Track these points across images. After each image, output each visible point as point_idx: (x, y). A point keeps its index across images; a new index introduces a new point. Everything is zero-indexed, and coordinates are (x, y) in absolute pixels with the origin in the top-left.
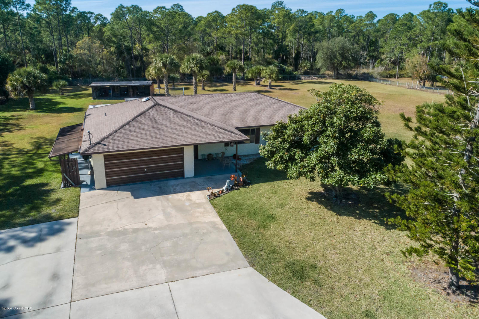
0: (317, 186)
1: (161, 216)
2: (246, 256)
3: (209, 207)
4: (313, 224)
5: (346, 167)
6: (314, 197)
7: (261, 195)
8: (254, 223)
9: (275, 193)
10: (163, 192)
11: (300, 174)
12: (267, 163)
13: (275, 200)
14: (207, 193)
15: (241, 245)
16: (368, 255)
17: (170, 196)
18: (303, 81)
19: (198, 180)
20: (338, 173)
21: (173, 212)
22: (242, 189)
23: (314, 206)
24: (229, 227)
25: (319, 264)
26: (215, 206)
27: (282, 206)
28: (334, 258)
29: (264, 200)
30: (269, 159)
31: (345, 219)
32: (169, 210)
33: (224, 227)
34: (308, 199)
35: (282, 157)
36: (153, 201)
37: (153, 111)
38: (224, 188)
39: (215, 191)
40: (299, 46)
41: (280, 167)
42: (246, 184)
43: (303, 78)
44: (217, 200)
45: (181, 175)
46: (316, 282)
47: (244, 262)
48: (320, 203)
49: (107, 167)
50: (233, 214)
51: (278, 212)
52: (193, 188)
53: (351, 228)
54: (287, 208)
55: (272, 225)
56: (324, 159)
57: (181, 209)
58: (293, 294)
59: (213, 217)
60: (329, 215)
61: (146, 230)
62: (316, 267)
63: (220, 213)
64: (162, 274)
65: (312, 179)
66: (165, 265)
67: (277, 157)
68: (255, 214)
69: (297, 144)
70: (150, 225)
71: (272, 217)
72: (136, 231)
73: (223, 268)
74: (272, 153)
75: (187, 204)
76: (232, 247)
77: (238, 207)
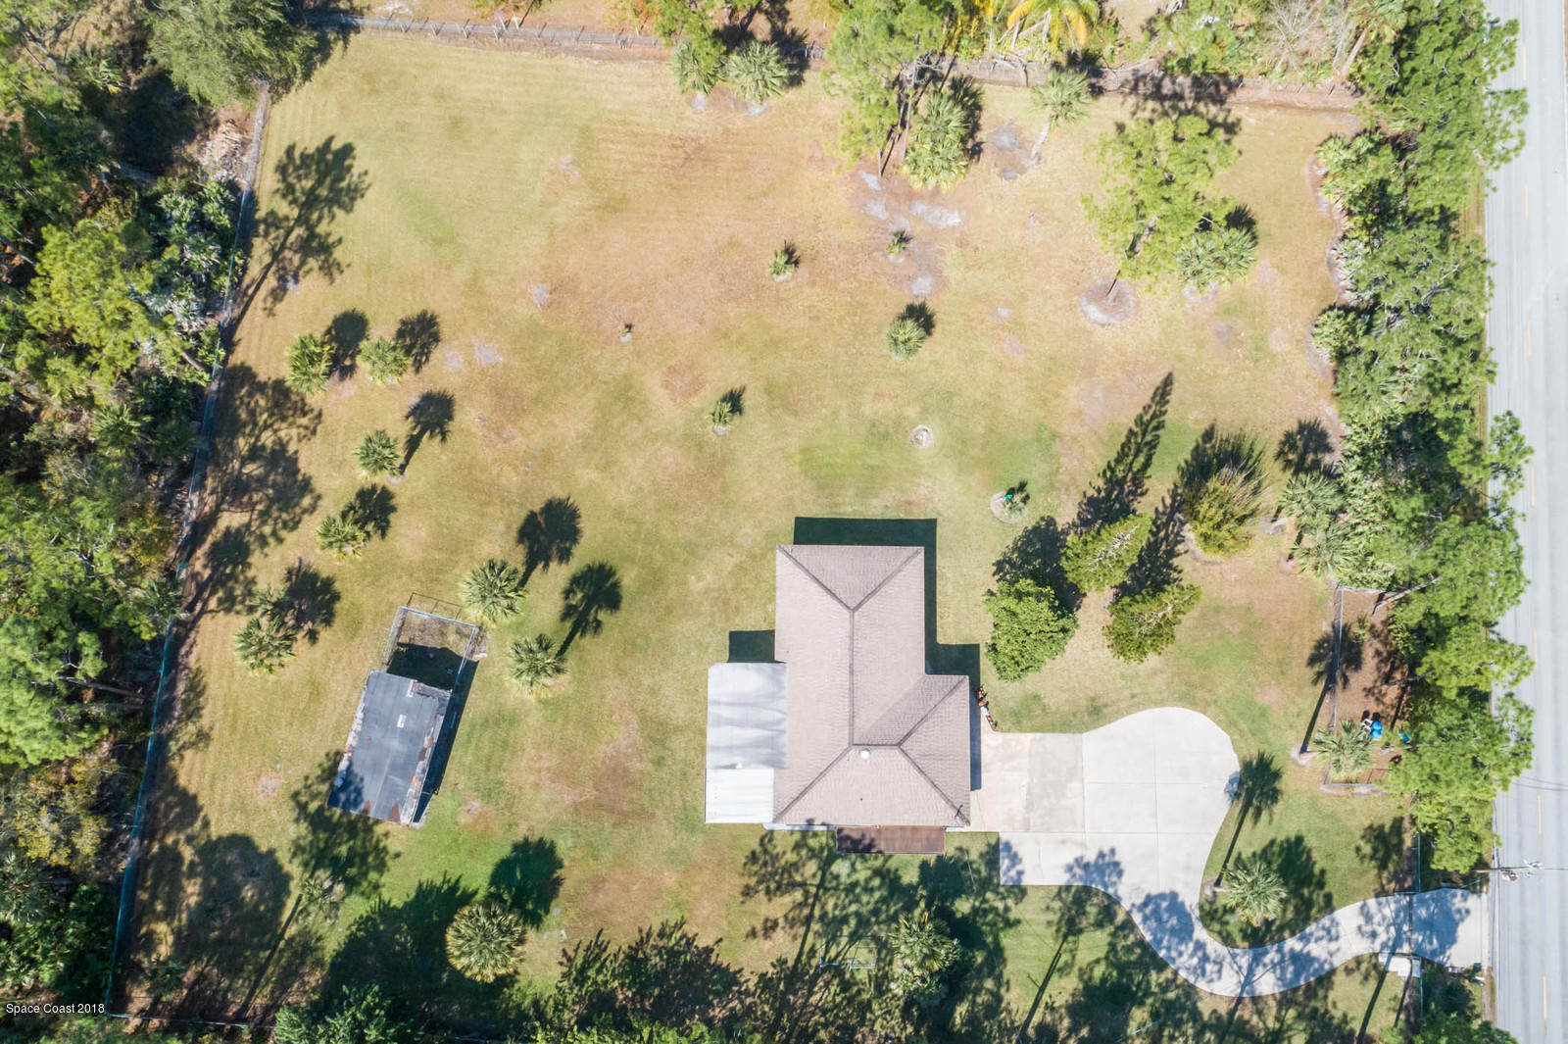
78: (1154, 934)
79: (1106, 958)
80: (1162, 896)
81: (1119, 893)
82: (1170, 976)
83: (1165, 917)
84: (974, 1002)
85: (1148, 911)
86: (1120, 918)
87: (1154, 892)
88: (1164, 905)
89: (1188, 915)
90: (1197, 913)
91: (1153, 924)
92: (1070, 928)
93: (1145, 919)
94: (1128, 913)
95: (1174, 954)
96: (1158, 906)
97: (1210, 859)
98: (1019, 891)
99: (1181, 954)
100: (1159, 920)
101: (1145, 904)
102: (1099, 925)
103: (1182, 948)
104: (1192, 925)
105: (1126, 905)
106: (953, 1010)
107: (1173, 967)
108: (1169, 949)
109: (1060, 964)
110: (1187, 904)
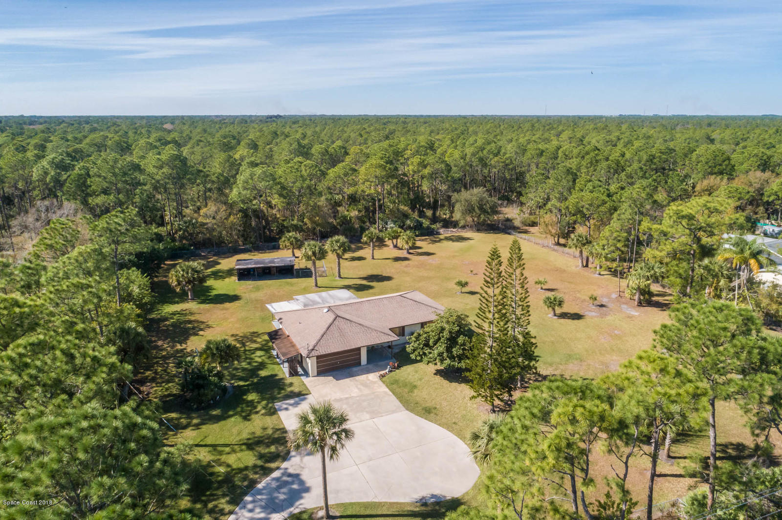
0: (440, 367)
1: (356, 390)
2: (404, 406)
3: (380, 383)
4: (436, 389)
5: (452, 358)
6: (438, 372)
7: (409, 374)
8: (406, 390)
9: (416, 372)
10: (351, 375)
11: (429, 362)
12: (411, 355)
13: (417, 376)
14: (378, 374)
15: (401, 401)
16: (461, 402)
17: (357, 378)
18: (441, 237)
19: (370, 366)
20: (448, 361)
21: (362, 387)
22: (397, 371)
23: (438, 378)
24: (394, 393)
25: (438, 407)
26: (384, 382)
27: (421, 379)
28: (445, 404)
29: (410, 376)
30: (412, 353)
31: (454, 384)
32: (359, 386)
33: (391, 393)
34: (435, 374)
35: (419, 353)
36: (347, 381)
37: (336, 323)
38: (387, 371)
39: (382, 372)
40: (436, 194)
41: (418, 358)
42: (399, 367)
43: (441, 231)
44: (384, 379)
45: (359, 364)
46: (436, 414)
47: (403, 409)
48: (441, 376)
49: (318, 362)
50: (395, 386)
51: (418, 383)
52: (368, 371)
53: (456, 389)
54: (423, 380)
55: (416, 391)
56: (440, 354)
57: (365, 385)
58: (426, 419)
59: (384, 389)
60: (445, 383)
61: (352, 397)
62: (436, 408)
63: (387, 386)
64: (368, 416)
65: (436, 364)
66: (367, 412)
67: (416, 353)
68: (406, 385)
69: (427, 345)
70: (353, 395)
71: (415, 387)
72: (347, 398)
73: (393, 412)
74: (414, 350)
75: (368, 382)
76: (397, 403)
77: (396, 382)
78: (264, 488)
79: (233, 470)
80: (302, 483)
81: (293, 459)
82: (227, 510)
83: (284, 490)
84: (181, 418)
85: (285, 478)
86: (273, 465)
87: (304, 477)
88: (295, 486)
89: (291, 505)
90: (297, 511)
91: (274, 484)
92: (251, 444)
93: (277, 479)
94: (278, 468)
95: (250, 506)
96: (292, 483)
97: (352, 504)
98: (273, 412)
99: (251, 511)
100: (279, 488)
101: (290, 475)
102: (261, 456)
103: (258, 510)
104: (283, 511)
105: (285, 465)
106: (172, 412)
107: (237, 509)
108: (253, 502)
109: (219, 448)
110: (302, 501)
